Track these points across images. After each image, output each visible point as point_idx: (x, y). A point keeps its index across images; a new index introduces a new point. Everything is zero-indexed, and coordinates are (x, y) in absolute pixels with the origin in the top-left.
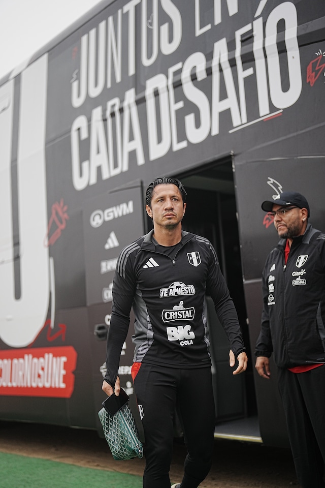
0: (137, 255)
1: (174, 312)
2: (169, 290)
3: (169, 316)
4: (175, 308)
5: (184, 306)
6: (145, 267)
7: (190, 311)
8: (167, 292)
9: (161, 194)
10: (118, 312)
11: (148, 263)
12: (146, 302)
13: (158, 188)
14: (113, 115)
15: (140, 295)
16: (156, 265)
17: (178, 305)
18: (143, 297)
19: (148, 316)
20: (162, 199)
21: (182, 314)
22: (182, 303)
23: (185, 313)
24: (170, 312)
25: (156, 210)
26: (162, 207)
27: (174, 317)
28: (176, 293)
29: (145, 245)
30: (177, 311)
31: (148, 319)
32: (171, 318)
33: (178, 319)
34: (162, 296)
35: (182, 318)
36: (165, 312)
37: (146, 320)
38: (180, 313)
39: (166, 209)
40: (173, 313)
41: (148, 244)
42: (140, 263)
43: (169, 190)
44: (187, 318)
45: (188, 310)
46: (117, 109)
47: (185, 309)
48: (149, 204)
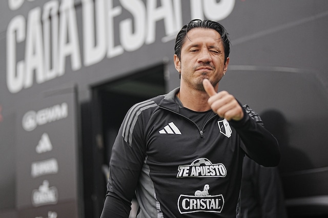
0: (153, 115)
1: (196, 198)
2: (191, 167)
3: (188, 204)
4: (198, 193)
5: (210, 192)
6: (162, 132)
7: (217, 200)
8: (188, 171)
9: (195, 41)
10: (117, 192)
11: (167, 128)
12: (155, 182)
13: (193, 32)
14: (50, 18)
15: (148, 172)
16: (178, 132)
17: (201, 189)
18: (151, 176)
19: (158, 203)
20: (197, 48)
21: (205, 202)
22: (207, 187)
23: (210, 202)
24: (190, 198)
25: (186, 62)
26: (195, 59)
27: (195, 206)
28: (200, 174)
29: (165, 102)
30: (200, 198)
31: (158, 206)
32: (191, 208)
33: (200, 209)
34: (180, 175)
35: (206, 209)
36: (182, 198)
37: (155, 207)
38: (203, 201)
39: (200, 62)
40: (194, 200)
41: (170, 103)
42: (155, 127)
43: (208, 36)
44: (212, 209)
45: (215, 198)
46: (54, 12)
47: (210, 196)
48: (178, 53)
